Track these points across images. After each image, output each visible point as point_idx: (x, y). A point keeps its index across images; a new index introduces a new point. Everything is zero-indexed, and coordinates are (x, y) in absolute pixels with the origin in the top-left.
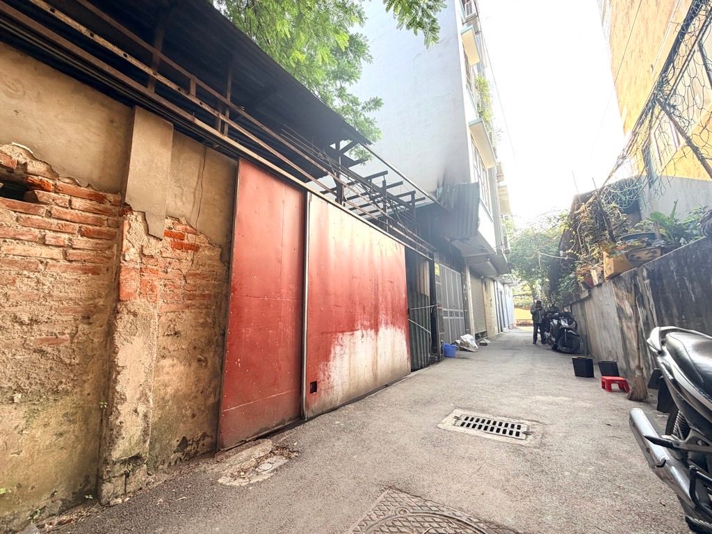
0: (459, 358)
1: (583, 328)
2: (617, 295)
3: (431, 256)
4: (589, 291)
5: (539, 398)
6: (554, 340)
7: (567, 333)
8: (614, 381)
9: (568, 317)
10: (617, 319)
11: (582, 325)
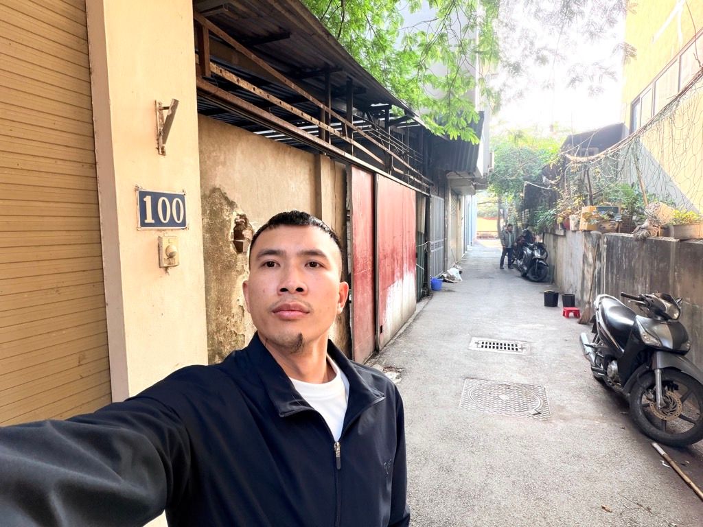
0: (445, 291)
1: (552, 258)
2: (585, 244)
3: (428, 191)
4: (565, 232)
5: (524, 326)
6: (525, 268)
7: (538, 263)
8: (571, 311)
9: (541, 247)
10: (582, 263)
11: (552, 255)
